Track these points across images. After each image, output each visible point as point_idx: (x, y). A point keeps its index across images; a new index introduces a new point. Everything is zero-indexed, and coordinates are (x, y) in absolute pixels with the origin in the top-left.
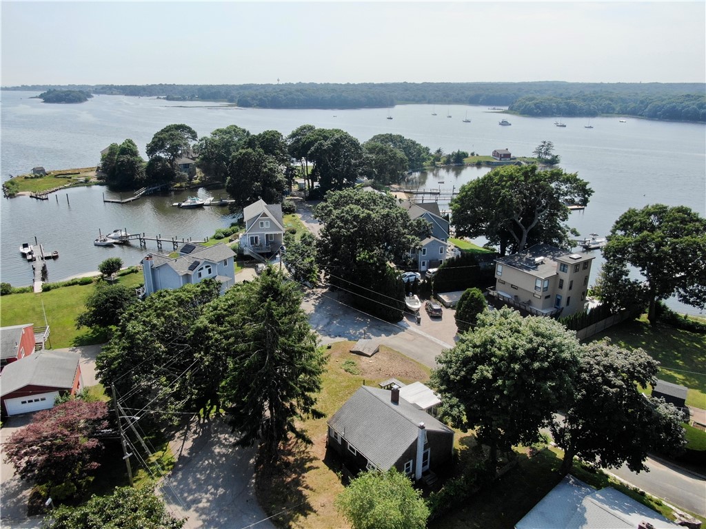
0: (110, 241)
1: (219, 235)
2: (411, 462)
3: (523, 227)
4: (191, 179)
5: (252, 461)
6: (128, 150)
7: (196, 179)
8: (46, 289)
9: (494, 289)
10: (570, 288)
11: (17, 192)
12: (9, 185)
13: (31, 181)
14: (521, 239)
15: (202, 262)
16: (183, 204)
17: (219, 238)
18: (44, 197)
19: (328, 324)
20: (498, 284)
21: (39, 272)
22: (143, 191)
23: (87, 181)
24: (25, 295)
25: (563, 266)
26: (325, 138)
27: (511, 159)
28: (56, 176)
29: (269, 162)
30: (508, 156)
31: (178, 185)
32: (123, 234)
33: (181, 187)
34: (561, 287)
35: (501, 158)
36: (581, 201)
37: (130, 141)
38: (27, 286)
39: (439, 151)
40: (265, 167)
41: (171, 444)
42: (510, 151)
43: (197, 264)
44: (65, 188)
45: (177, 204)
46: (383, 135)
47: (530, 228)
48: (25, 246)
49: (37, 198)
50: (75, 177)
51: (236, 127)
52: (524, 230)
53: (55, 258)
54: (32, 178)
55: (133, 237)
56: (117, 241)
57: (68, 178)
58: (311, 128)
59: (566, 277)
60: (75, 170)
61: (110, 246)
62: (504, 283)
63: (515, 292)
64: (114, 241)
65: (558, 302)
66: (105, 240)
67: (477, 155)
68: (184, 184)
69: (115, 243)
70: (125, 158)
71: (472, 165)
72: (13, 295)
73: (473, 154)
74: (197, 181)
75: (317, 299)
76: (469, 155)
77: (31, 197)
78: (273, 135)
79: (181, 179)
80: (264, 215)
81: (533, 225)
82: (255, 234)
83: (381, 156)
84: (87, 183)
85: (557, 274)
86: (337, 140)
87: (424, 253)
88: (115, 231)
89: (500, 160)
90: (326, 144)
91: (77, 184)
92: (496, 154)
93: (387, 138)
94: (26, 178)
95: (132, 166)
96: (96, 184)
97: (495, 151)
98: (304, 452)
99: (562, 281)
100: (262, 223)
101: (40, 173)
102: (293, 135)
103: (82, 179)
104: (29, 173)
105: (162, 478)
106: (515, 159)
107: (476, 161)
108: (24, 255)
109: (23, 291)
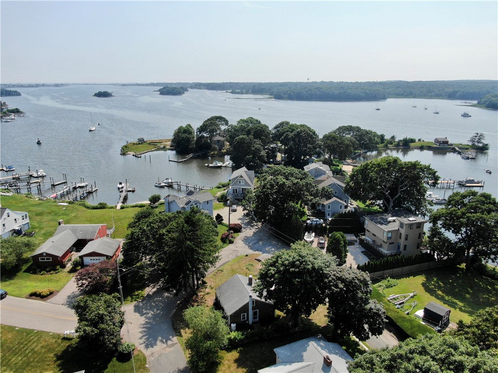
0: (163, 184)
1: (220, 186)
2: (246, 314)
3: (390, 197)
4: (220, 149)
5: (178, 302)
6: (187, 130)
7: (224, 149)
8: (122, 208)
9: (364, 235)
10: (406, 239)
11: (127, 152)
12: (124, 148)
13: (136, 145)
14: (389, 205)
15: (192, 201)
16: (210, 165)
17: (219, 188)
18: (139, 156)
19: (255, 243)
20: (366, 231)
21: (122, 199)
22: (191, 155)
23: (164, 147)
24: (112, 209)
25: (402, 225)
26: (293, 130)
27: (448, 145)
28: (149, 144)
29: (256, 144)
30: (447, 142)
31: (212, 153)
32: (170, 181)
33: (214, 154)
34: (400, 238)
35: (440, 144)
36: (433, 183)
37: (189, 125)
38: (113, 205)
39: (393, 137)
40: (254, 147)
41: (147, 288)
42: (448, 139)
43: (190, 202)
44: (153, 151)
45: (207, 165)
46: (345, 127)
47: (395, 198)
48: (120, 183)
49: (136, 156)
50: (159, 145)
51: (252, 118)
52: (391, 199)
53: (133, 191)
54: (137, 144)
55: (175, 183)
56: (166, 185)
57: (155, 145)
58: (287, 123)
59: (403, 231)
60: (160, 140)
61: (162, 187)
62: (369, 231)
63: (374, 238)
64: (164, 184)
65: (399, 247)
66: (160, 184)
67: (423, 141)
68: (216, 152)
69: (165, 186)
70: (184, 135)
71: (417, 148)
72: (107, 209)
73: (419, 140)
74: (225, 151)
75: (257, 229)
76: (417, 141)
77: (133, 155)
78: (262, 128)
79: (214, 149)
80: (241, 177)
81: (397, 197)
82: (236, 187)
83: (333, 143)
84: (164, 149)
85: (399, 229)
86: (298, 132)
87: (329, 208)
88: (166, 179)
89: (440, 145)
90: (291, 135)
91: (159, 149)
92: (437, 141)
93: (348, 129)
94: (134, 144)
95: (188, 140)
96: (169, 149)
97: (436, 139)
98: (203, 302)
99: (401, 234)
100: (240, 182)
101: (141, 141)
102: (276, 128)
103: (162, 146)
104: (136, 141)
105: (136, 302)
106: (452, 145)
107: (420, 146)
108: (119, 188)
109: (112, 208)
